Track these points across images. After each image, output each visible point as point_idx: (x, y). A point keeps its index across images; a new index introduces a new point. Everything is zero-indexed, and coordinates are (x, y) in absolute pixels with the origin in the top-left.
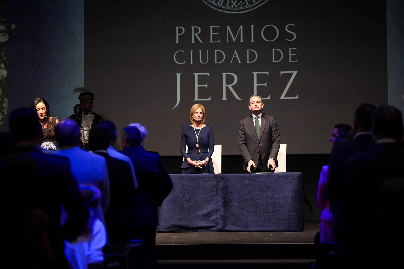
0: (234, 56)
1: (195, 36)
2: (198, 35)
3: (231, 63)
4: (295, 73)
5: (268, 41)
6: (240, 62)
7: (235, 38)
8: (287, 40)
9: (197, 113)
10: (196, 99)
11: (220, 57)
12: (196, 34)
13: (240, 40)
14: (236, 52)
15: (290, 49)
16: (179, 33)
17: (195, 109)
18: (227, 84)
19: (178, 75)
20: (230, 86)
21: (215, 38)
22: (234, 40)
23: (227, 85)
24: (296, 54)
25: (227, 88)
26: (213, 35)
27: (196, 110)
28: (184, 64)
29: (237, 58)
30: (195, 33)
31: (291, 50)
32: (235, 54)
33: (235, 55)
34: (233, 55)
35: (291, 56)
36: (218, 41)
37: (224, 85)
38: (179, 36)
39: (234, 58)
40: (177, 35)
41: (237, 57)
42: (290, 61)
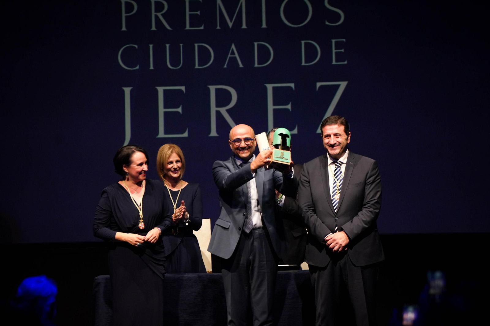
0: (230, 54)
1: (156, 17)
2: (162, 15)
3: (225, 66)
4: (343, 85)
5: (292, 26)
6: (241, 66)
7: (231, 21)
8: (327, 23)
9: (171, 163)
10: (161, 134)
11: (204, 56)
12: (159, 15)
13: (241, 25)
14: (233, 47)
15: (333, 41)
16: (126, 12)
17: (167, 156)
18: (217, 106)
19: (127, 91)
20: (223, 111)
21: (194, 21)
22: (230, 25)
23: (219, 109)
24: (345, 50)
25: (218, 113)
26: (190, 15)
27: (169, 157)
28: (137, 70)
29: (235, 58)
30: (156, 11)
31: (336, 42)
32: (233, 50)
33: (233, 53)
34: (229, 52)
35: (336, 53)
36: (201, 26)
37: (213, 109)
38: (126, 17)
39: (230, 57)
40: (124, 15)
41: (237, 55)
42: (334, 62)
